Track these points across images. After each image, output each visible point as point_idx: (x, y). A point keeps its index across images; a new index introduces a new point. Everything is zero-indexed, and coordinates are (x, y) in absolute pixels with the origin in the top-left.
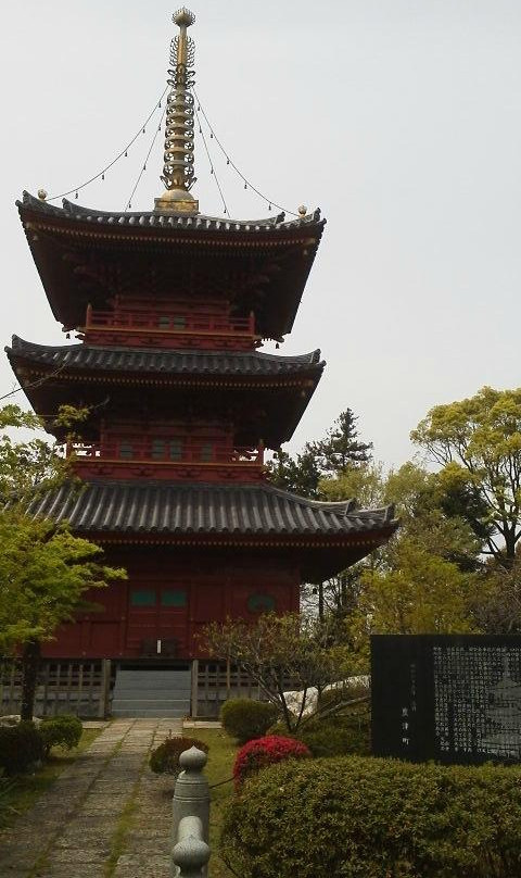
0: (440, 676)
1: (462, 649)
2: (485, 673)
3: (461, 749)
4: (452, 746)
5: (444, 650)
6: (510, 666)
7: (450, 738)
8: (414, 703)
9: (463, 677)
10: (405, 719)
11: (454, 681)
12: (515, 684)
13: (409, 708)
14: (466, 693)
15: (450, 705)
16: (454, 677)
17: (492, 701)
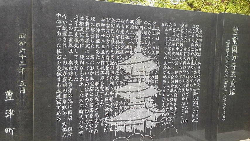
0: (65, 51)
1: (93, 18)
2: (117, 47)
3: (87, 133)
4: (75, 131)
5: (70, 18)
6: (142, 40)
7: (75, 123)
8: (22, 84)
9: (93, 52)
10: (10, 105)
11: (82, 57)
12: (147, 59)
13: (15, 90)
14: (95, 70)
15: (76, 85)
16: (81, 51)
17: (122, 77)
